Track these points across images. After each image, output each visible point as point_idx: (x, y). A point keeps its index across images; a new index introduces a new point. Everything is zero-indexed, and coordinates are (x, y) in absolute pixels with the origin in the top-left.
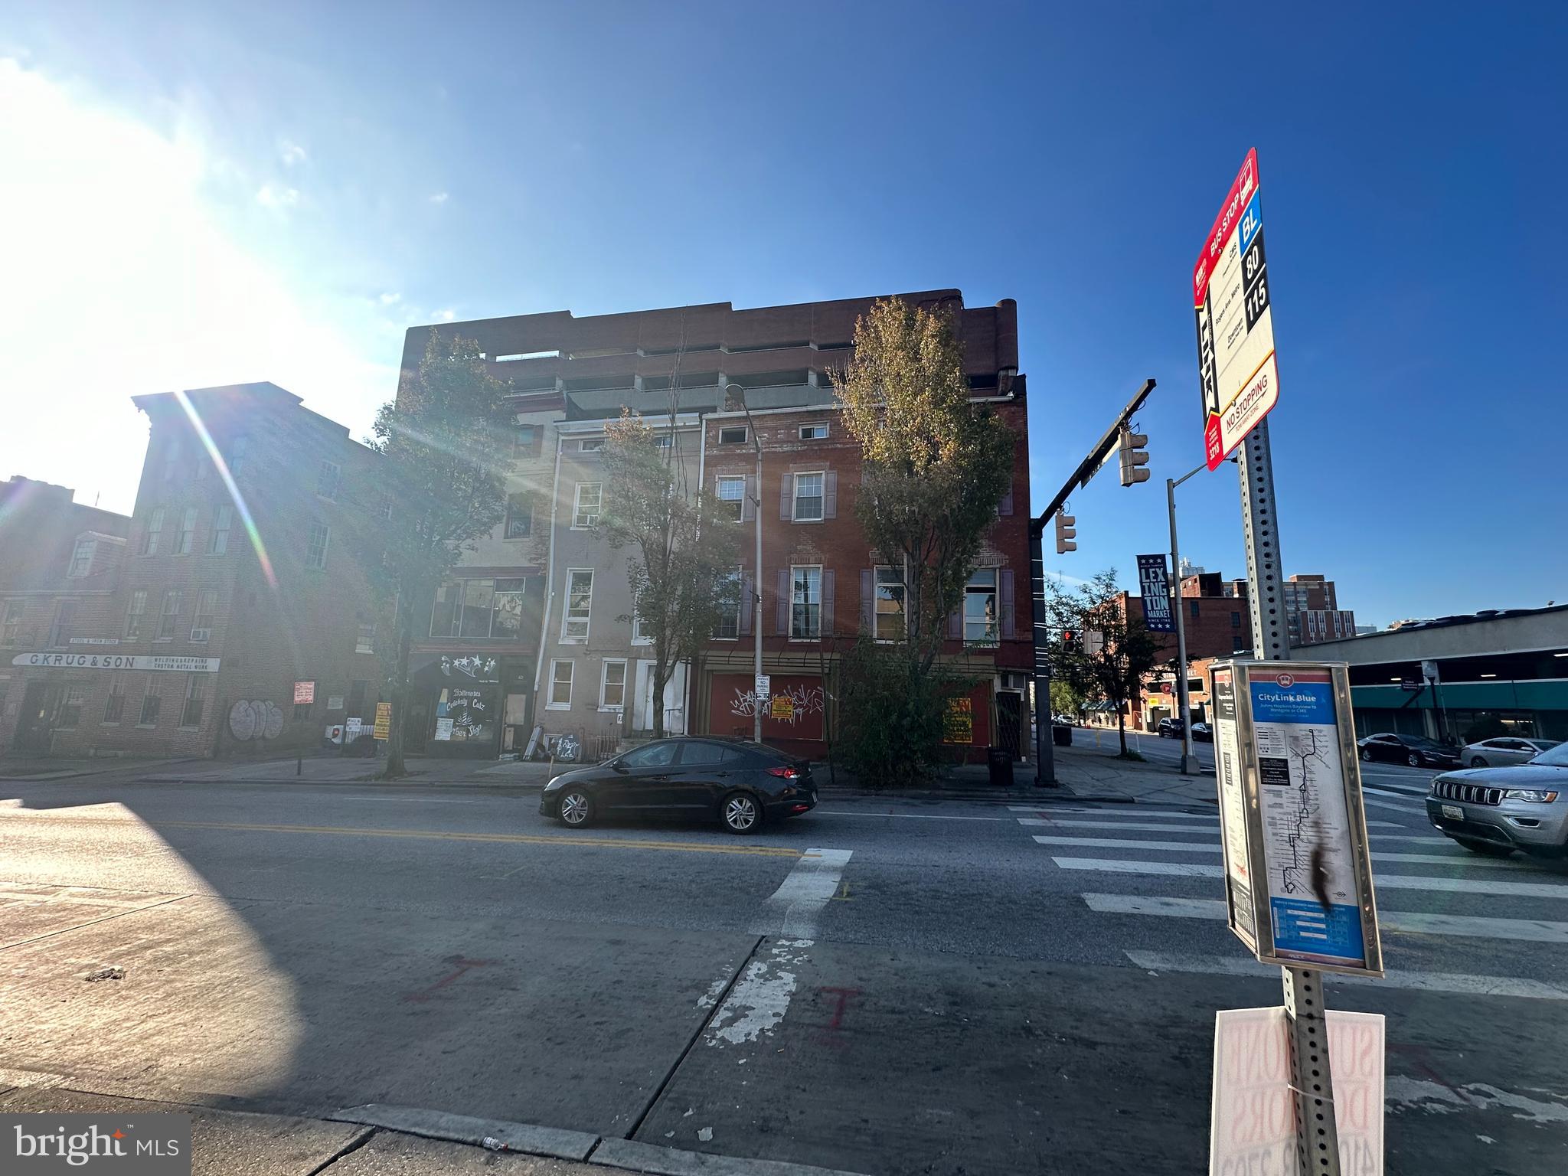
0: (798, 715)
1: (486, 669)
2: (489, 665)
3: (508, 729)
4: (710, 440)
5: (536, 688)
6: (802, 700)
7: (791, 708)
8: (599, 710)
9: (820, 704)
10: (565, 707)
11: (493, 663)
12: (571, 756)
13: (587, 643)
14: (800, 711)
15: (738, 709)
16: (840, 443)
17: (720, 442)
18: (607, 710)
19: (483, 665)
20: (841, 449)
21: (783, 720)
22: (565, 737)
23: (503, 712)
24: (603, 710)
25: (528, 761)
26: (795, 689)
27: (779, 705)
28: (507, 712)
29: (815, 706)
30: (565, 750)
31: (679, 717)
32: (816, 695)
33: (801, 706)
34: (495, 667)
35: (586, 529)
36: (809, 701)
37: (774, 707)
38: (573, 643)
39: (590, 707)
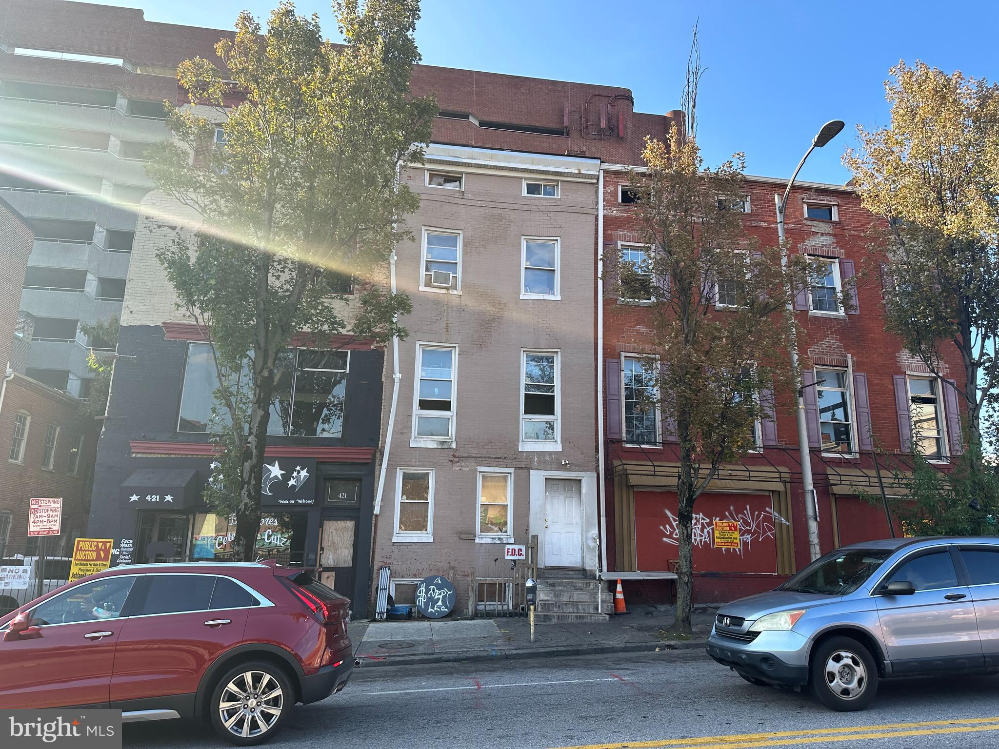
0: (745, 543)
1: (292, 482)
2: (298, 478)
3: (325, 575)
4: (608, 197)
5: (377, 511)
6: (748, 524)
7: (736, 534)
8: (477, 541)
9: (771, 530)
10: (425, 537)
11: (304, 473)
12: (443, 609)
13: (454, 446)
14: (748, 538)
15: (670, 536)
16: (764, 222)
17: (620, 200)
18: (489, 541)
19: (287, 477)
20: (766, 228)
21: (728, 550)
22: (429, 581)
23: (317, 547)
24: (484, 541)
25: (381, 620)
26: (740, 510)
27: (722, 532)
28: (322, 549)
29: (764, 532)
30: (432, 601)
31: (594, 549)
32: (766, 518)
33: (748, 532)
34: (308, 481)
35: (444, 291)
36: (758, 526)
37: (717, 534)
38: (431, 445)
39: (463, 536)
